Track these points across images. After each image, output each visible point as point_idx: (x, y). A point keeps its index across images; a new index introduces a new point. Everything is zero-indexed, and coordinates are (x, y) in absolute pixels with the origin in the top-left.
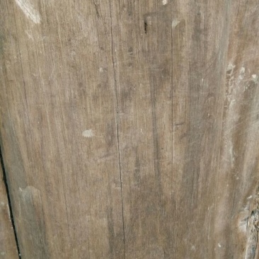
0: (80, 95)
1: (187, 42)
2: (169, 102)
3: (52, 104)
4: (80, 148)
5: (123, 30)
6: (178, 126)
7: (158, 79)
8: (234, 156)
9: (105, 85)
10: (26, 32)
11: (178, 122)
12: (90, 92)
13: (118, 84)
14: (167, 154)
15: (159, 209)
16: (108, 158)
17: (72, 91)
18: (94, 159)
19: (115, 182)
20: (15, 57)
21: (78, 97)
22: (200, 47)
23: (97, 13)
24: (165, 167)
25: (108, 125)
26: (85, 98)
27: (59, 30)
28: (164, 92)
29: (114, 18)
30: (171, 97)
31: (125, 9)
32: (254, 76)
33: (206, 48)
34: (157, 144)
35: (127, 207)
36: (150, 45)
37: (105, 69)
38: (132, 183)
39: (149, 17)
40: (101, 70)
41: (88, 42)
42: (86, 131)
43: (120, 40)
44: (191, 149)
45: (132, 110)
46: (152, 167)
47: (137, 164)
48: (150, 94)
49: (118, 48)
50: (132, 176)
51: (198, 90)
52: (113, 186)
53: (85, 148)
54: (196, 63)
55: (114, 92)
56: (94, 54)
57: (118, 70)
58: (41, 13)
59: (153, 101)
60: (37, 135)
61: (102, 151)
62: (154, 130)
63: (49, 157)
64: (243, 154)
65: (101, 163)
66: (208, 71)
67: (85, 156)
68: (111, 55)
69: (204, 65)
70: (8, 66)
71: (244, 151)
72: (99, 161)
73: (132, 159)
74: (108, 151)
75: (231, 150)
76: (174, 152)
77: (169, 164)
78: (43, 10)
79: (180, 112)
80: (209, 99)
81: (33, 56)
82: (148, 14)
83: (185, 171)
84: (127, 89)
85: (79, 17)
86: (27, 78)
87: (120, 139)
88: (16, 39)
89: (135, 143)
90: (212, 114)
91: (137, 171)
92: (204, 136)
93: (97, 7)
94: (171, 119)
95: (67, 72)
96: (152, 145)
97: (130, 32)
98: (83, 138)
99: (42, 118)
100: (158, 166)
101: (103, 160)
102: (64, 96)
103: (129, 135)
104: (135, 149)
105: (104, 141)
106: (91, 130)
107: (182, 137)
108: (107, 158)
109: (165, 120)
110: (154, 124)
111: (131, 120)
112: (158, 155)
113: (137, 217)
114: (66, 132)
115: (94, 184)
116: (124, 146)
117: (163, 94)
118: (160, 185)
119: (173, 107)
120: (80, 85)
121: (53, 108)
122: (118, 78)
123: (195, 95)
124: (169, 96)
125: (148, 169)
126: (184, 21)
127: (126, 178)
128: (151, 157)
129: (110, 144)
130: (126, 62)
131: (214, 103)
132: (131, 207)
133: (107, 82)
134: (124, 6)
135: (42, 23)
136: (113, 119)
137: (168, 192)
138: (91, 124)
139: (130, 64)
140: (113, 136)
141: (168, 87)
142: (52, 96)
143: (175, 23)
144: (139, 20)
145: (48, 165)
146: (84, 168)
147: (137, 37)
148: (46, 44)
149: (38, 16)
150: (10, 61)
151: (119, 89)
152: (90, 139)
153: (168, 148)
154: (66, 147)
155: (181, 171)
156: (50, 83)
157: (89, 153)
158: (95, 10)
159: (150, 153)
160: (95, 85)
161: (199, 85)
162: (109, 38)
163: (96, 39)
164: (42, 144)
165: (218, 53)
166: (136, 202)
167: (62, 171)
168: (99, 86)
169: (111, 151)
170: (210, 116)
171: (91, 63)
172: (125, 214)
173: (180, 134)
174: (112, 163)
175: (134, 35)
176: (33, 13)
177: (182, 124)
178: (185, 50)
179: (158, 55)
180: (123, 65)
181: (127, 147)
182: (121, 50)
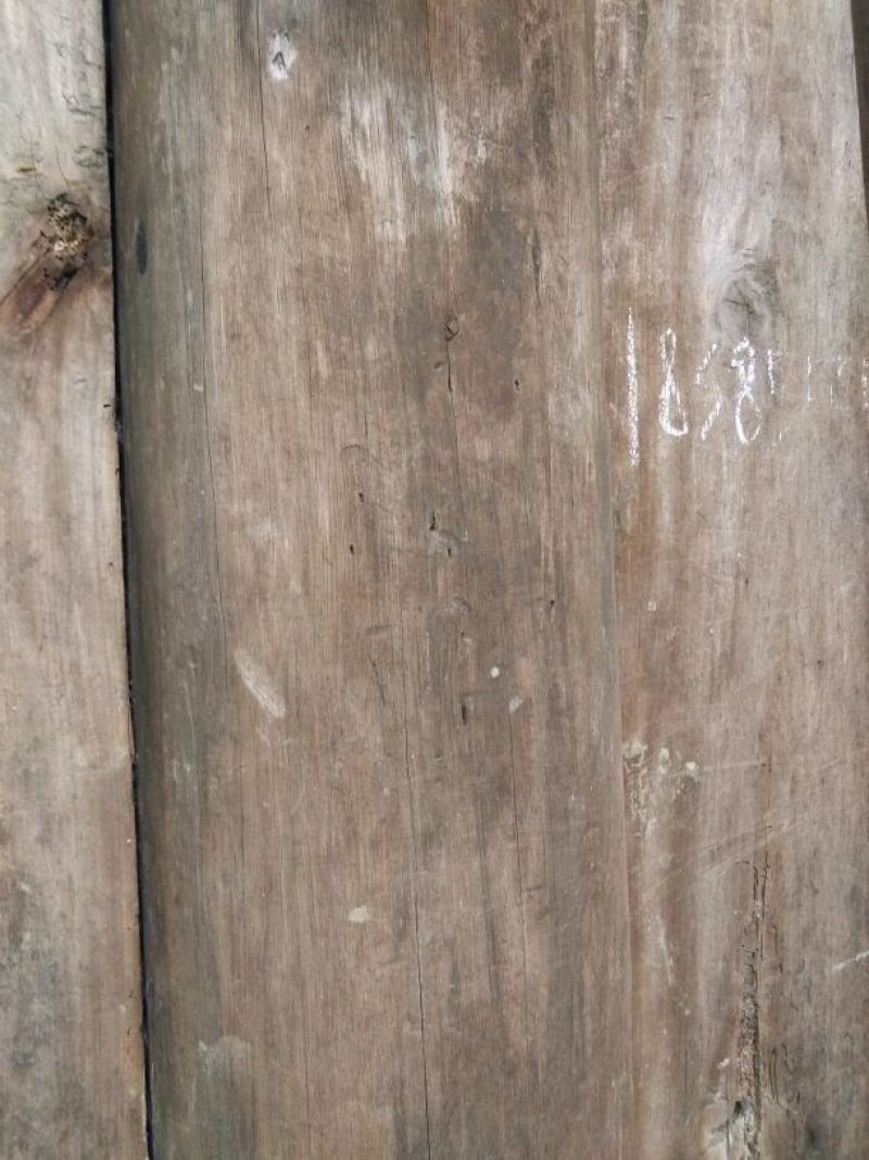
0: (348, 841)
1: (538, 734)
2: (512, 846)
3: (294, 859)
4: (342, 945)
5: (426, 722)
6: (533, 893)
7: (489, 803)
8: (671, 954)
9: (393, 819)
10: (258, 730)
11: (530, 884)
12: (366, 833)
13: (417, 817)
14: (513, 953)
15: (502, 1080)
16: (398, 966)
17: (334, 834)
18: (369, 970)
19: (409, 1018)
20: (230, 772)
21: (343, 844)
22: (563, 739)
23: (383, 696)
24: (510, 982)
25: (398, 895)
26: (357, 845)
27: (316, 728)
28: (502, 827)
29: (411, 704)
30: (515, 837)
31: (429, 688)
32: (691, 766)
33: (574, 741)
34: (493, 931)
35: (435, 1079)
36: (474, 743)
37: (394, 790)
38: (446, 1020)
39: (470, 699)
40: (386, 791)
41: (366, 745)
42: (357, 910)
43: (421, 739)
44: (561, 941)
45: (443, 864)
46: (485, 982)
47: (455, 976)
48: (475, 832)
49: (418, 753)
50: (443, 1003)
51: (567, 818)
52: (407, 1028)
53: (352, 945)
54: (556, 768)
55: (409, 831)
56: (376, 764)
57: (416, 792)
58: (287, 701)
59: (482, 846)
60: (257, 922)
61: (384, 952)
62: (486, 903)
63: (279, 966)
64: (693, 949)
65: (383, 976)
66: (582, 780)
67: (351, 963)
68: (405, 766)
69: (572, 770)
70: (212, 788)
71: (694, 940)
72: (378, 973)
73: (445, 966)
74: (396, 949)
75: (662, 940)
76: (527, 948)
77: (518, 974)
78: (292, 696)
79: (533, 863)
80: (590, 834)
81: (267, 771)
82: (467, 694)
83: (554, 989)
84: (432, 824)
85: (351, 705)
86: (250, 809)
87: (421, 923)
88: (236, 741)
89: (449, 931)
90: (600, 863)
91: (455, 992)
92: (587, 910)
93: (382, 688)
94: (518, 879)
95: (325, 798)
96: (482, 934)
97: (438, 724)
98: (349, 923)
99: (270, 886)
100: (496, 980)
101: (387, 971)
102: (318, 841)
103: (438, 915)
104: (450, 944)
105: (388, 930)
106: (364, 908)
107: (541, 915)
108: (394, 966)
109: (505, 881)
110: (486, 890)
111: (441, 883)
112: (495, 956)
113: (457, 1104)
114: (317, 912)
115: (368, 1025)
116: (428, 939)
117: (499, 831)
118: (503, 1025)
119: (521, 854)
120: (349, 820)
121: (294, 867)
122: (417, 806)
123: (562, 829)
124: (510, 833)
125: (477, 987)
126: (531, 700)
127: (433, 1010)
128: (481, 962)
129: (401, 935)
130: (430, 775)
131: (601, 840)
132: (443, 1076)
133: (398, 812)
134: (426, 683)
135: (288, 716)
136: (407, 883)
137: (520, 1041)
138: (365, 896)
139: (438, 779)
140: (406, 918)
141: (508, 817)
142: (294, 843)
143: (514, 705)
144: (452, 703)
145: (276, 984)
146: (348, 989)
147: (449, 732)
148: (292, 751)
149: (282, 706)
150: (219, 778)
151: (419, 824)
152: (362, 927)
153: (516, 941)
154: (314, 943)
155: (544, 991)
156: (292, 820)
157: (360, 956)
158: (378, 694)
159: (478, 951)
160: (375, 819)
161: (566, 809)
162: (402, 737)
163: (379, 739)
164: (266, 940)
165: (600, 743)
166: (454, 1065)
167: (303, 996)
168: (383, 821)
169: (402, 951)
170: (595, 868)
171: (369, 780)
172: (430, 1097)
173: (537, 908)
174: (404, 975)
175: (444, 729)
176: (273, 700)
177: (538, 888)
178: (535, 747)
179: (488, 760)
180: (426, 781)
181: (433, 942)
182: (421, 756)
